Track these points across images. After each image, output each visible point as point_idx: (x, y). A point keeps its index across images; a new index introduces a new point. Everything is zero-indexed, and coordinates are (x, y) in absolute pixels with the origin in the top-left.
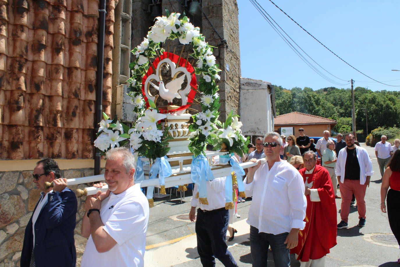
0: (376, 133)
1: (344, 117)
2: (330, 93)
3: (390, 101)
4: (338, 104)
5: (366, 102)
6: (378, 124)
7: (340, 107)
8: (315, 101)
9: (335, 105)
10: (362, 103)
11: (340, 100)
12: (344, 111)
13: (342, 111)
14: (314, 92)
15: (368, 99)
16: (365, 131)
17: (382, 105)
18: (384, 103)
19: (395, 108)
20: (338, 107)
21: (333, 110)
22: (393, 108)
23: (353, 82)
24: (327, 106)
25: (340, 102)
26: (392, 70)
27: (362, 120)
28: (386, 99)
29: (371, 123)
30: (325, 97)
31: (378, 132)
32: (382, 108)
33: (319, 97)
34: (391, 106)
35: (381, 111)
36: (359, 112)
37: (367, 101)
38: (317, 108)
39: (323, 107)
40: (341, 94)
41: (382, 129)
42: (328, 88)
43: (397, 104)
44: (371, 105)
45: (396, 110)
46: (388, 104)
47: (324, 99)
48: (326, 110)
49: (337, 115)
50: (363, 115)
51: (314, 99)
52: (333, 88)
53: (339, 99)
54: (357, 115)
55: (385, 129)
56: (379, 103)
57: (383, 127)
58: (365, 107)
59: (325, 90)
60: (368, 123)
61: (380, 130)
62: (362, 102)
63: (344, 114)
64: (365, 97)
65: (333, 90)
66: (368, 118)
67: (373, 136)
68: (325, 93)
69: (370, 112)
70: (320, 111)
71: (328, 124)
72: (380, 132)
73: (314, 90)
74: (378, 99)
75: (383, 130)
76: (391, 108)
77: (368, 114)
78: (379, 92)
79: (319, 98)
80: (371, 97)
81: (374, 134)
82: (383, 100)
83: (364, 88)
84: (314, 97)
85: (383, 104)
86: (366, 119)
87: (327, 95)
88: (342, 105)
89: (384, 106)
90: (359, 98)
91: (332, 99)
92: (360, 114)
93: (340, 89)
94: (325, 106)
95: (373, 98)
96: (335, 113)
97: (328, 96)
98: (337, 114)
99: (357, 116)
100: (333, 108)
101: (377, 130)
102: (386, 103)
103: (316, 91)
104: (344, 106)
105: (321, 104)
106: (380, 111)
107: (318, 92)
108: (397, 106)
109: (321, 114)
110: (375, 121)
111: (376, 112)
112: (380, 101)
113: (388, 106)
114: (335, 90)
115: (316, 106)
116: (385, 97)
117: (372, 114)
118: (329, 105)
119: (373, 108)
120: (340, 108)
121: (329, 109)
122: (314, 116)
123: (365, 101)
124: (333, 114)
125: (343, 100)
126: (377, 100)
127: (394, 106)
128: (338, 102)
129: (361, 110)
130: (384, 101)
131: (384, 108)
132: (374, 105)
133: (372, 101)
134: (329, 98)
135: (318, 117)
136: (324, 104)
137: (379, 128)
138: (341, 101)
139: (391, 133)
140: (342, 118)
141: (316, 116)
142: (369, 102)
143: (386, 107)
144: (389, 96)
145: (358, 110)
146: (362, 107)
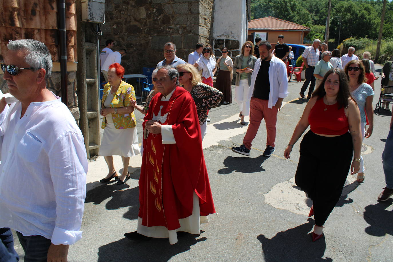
0: (347, 43)
1: (318, 25)
3: (365, 11)
4: (313, 11)
5: (341, 11)
7: (315, 14)
8: (290, 7)
9: (311, 12)
10: (337, 12)
11: (315, 7)
12: (318, 19)
13: (316, 18)
15: (344, 7)
16: (337, 40)
17: (357, 15)
18: (360, 12)
19: (369, 18)
20: (314, 14)
21: (308, 17)
22: (367, 18)
24: (302, 13)
25: (315, 9)
27: (335, 29)
28: (363, 8)
29: (343, 32)
30: (301, 2)
31: (349, 42)
32: (357, 18)
33: (295, 2)
34: (366, 16)
36: (333, 20)
37: (343, 10)
38: (292, 14)
39: (298, 13)
40: (317, 1)
41: (353, 39)
43: (372, 14)
44: (346, 14)
45: (370, 20)
46: (363, 13)
47: (300, 4)
48: (301, 16)
49: (312, 23)
50: (337, 23)
51: (291, 4)
53: (315, 6)
54: (332, 23)
55: (356, 39)
56: (354, 12)
57: (355, 37)
58: (340, 16)
60: (340, 33)
61: (351, 40)
62: (338, 10)
63: (318, 22)
64: (342, 5)
66: (342, 27)
67: (344, 45)
69: (345, 21)
70: (295, 17)
71: (302, 31)
72: (351, 42)
74: (355, 8)
75: (354, 41)
76: (365, 18)
77: (342, 23)
78: (356, 1)
79: (295, 4)
80: (348, 5)
81: (346, 44)
82: (359, 9)
84: (291, 2)
85: (358, 13)
86: (339, 29)
88: (317, 12)
89: (359, 15)
90: (335, 6)
91: (308, 5)
92: (334, 23)
94: (300, 12)
95: (349, 6)
96: (309, 20)
98: (311, 21)
99: (331, 25)
100: (308, 15)
101: (349, 40)
102: (362, 12)
104: (319, 14)
105: (296, 10)
106: (355, 20)
108: (371, 17)
109: (295, 20)
110: (348, 30)
111: (350, 21)
112: (356, 10)
113: (363, 16)
115: (291, 12)
116: (362, 6)
117: (346, 23)
118: (305, 11)
119: (347, 18)
120: (315, 16)
121: (304, 15)
122: (288, 22)
123: (341, 9)
124: (307, 21)
125: (319, 7)
126: (353, 9)
127: (369, 16)
128: (314, 9)
129: (336, 18)
130: (360, 11)
131: (358, 18)
132: (349, 14)
133: (348, 9)
134: (306, 4)
135: (292, 23)
136: (299, 10)
137: (351, 38)
138: (317, 8)
139: (362, 44)
140: (316, 26)
141: (290, 22)
142: (345, 11)
143: (361, 16)
144: (366, 6)
145: (332, 18)
146: (337, 16)
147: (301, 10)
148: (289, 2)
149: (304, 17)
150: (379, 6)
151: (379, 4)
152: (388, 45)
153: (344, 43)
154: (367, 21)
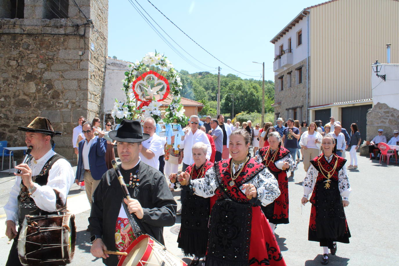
0: (239, 117)
1: (214, 101)
2: (204, 77)
3: (253, 89)
4: (210, 88)
5: (234, 89)
6: (243, 109)
7: (212, 91)
8: (187, 84)
9: (207, 89)
10: (230, 89)
11: (212, 85)
12: (215, 95)
13: (213, 95)
14: (190, 75)
15: (236, 85)
16: (231, 115)
17: (247, 92)
18: (249, 90)
19: (257, 96)
20: (210, 91)
21: (204, 93)
22: (256, 95)
23: (220, 69)
24: (198, 90)
25: (212, 87)
26: (253, 62)
27: (230, 105)
28: (251, 86)
29: (237, 107)
30: (199, 80)
31: (241, 117)
32: (247, 95)
33: (192, 80)
34: (255, 94)
35: (246, 97)
36: (227, 97)
37: (235, 88)
38: (189, 91)
39: (195, 90)
40: (213, 79)
41: (244, 113)
42: (202, 72)
43: (259, 92)
44: (238, 92)
45: (258, 98)
46: (252, 91)
47: (198, 82)
48: (197, 93)
49: (208, 99)
50: (231, 100)
51: (187, 82)
52: (207, 73)
53: (212, 83)
55: (247, 113)
56: (244, 90)
58: (233, 92)
59: (200, 74)
60: (234, 108)
61: (243, 115)
62: (231, 88)
63: (214, 98)
64: (234, 83)
65: (208, 75)
66: (235, 103)
67: (237, 119)
68: (200, 77)
69: (237, 98)
70: (192, 94)
71: (196, 107)
72: (243, 116)
73: (190, 73)
75: (245, 115)
76: (254, 96)
77: (235, 100)
78: (248, 80)
79: (192, 82)
80: (238, 84)
81: (238, 118)
82: (248, 87)
83: (235, 75)
84: (187, 80)
85: (248, 91)
86: (232, 104)
87: (201, 78)
88: (213, 89)
89: (249, 93)
90: (229, 84)
91: (205, 83)
92: (228, 99)
93: (214, 74)
94: (197, 89)
95: (240, 85)
96: (205, 96)
97: (202, 80)
98: (207, 97)
99: (226, 101)
101: (240, 114)
102: (251, 90)
103: (191, 74)
104: (215, 91)
105: (193, 87)
107: (194, 75)
108: (259, 94)
109: (192, 97)
110: (241, 106)
111: (242, 98)
112: (245, 88)
113: (252, 94)
114: (209, 75)
115: (188, 89)
116: (250, 85)
117: (238, 100)
118: (201, 88)
119: (239, 94)
120: (212, 92)
121: (200, 92)
123: (233, 87)
124: (203, 98)
125: (215, 85)
126: (243, 87)
127: (257, 94)
128: (210, 86)
129: (229, 95)
130: (249, 89)
131: (248, 95)
132: (240, 92)
133: (239, 88)
134: (203, 82)
135: (187, 99)
136: (196, 87)
137: (242, 112)
138: (213, 85)
139: (252, 118)
140: (212, 102)
141: (185, 98)
142: (237, 89)
143: (250, 94)
144: (254, 85)
145: (226, 95)
146: (230, 93)
147: (197, 87)
148: (186, 80)
149: (200, 94)
150: (266, 85)
151: (266, 84)
152: (270, 118)
153: (237, 117)
154: (256, 98)
